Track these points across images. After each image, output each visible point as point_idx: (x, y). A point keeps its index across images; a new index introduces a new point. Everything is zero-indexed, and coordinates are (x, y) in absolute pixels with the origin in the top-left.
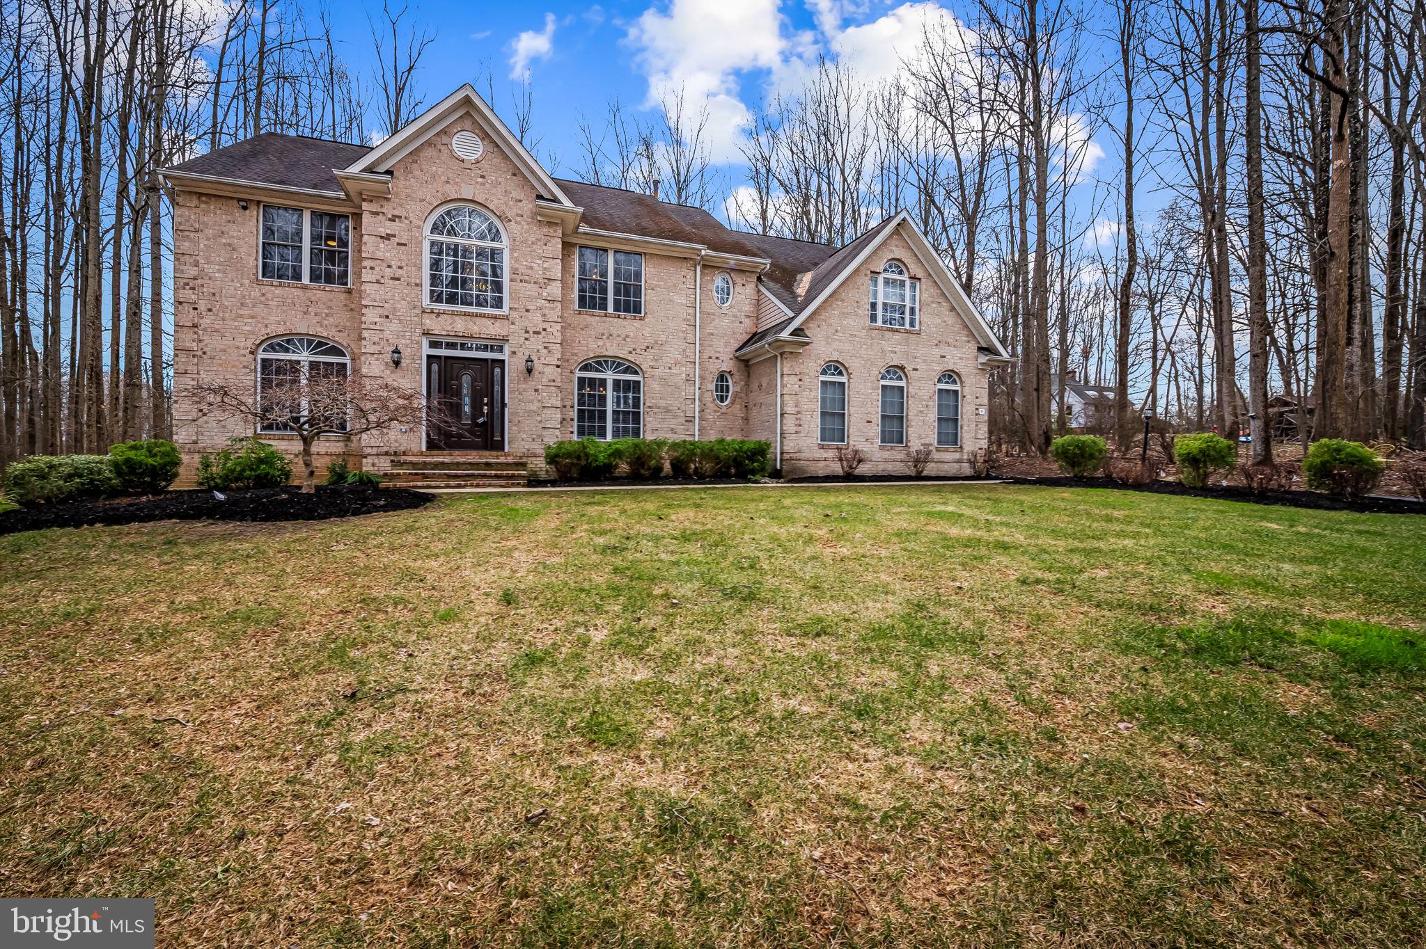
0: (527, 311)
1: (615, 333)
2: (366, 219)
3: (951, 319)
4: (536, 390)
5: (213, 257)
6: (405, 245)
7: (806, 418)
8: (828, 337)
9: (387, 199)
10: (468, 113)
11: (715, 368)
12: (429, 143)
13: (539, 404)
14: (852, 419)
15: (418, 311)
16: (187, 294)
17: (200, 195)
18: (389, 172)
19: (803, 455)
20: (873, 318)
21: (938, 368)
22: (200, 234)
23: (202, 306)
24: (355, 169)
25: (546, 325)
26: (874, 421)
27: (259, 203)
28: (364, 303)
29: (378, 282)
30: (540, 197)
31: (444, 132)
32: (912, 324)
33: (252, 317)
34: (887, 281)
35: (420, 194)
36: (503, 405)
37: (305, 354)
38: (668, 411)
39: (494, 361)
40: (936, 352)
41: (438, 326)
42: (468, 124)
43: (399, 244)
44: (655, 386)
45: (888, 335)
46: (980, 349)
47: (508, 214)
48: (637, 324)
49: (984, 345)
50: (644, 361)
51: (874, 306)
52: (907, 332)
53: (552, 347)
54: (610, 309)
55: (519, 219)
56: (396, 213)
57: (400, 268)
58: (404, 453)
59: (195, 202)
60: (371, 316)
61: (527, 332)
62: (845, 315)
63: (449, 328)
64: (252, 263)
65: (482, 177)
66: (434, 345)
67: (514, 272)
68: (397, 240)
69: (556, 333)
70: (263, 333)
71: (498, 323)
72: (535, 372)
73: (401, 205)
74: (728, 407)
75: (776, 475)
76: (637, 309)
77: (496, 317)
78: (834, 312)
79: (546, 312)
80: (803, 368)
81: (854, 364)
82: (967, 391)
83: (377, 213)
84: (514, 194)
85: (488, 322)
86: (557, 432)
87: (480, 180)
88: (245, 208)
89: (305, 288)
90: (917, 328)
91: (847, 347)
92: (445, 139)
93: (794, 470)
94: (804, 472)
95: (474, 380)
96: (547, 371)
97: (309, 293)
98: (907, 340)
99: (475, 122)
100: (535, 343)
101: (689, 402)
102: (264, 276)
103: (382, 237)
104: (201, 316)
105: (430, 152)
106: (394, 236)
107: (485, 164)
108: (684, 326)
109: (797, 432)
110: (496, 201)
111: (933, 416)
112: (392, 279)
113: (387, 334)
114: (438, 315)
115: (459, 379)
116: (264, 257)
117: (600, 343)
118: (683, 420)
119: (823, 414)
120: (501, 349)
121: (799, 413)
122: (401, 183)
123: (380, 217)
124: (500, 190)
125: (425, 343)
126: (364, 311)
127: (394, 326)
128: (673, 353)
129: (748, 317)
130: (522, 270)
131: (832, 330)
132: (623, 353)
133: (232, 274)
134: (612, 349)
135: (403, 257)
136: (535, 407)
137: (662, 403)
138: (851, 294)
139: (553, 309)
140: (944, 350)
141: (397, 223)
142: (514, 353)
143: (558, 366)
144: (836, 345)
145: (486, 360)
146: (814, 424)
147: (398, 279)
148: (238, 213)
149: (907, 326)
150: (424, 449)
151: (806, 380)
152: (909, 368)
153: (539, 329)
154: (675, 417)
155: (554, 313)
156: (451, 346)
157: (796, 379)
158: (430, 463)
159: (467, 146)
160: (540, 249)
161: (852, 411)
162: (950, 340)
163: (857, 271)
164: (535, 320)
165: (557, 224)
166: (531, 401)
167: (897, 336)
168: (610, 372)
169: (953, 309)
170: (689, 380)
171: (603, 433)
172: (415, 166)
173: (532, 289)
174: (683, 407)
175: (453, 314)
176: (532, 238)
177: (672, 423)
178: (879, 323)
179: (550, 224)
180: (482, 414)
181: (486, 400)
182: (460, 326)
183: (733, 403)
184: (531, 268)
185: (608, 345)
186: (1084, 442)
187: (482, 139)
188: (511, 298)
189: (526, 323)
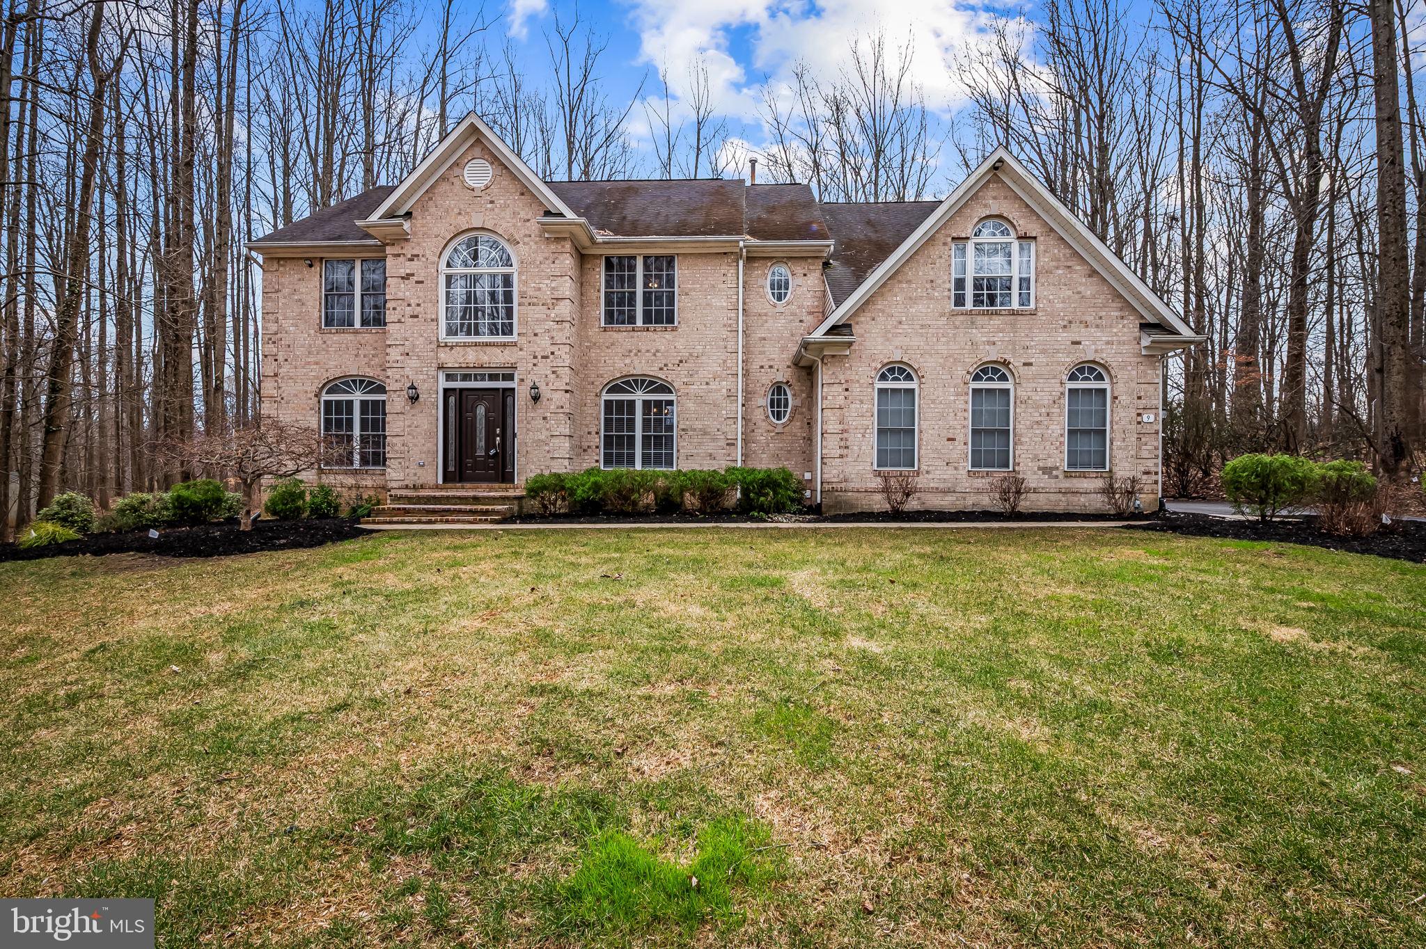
0: (536, 335)
1: (644, 348)
2: (389, 262)
3: (1089, 288)
4: (544, 418)
5: (289, 314)
6: (422, 282)
7: (854, 439)
8: (887, 332)
9: (407, 240)
10: (478, 141)
11: (766, 379)
12: (443, 178)
13: (548, 434)
14: (925, 437)
15: (434, 346)
16: (272, 349)
17: (279, 259)
18: (408, 215)
19: (851, 485)
20: (960, 301)
21: (1068, 360)
22: (279, 294)
23: (281, 358)
24: (374, 217)
25: (554, 348)
26: (960, 438)
27: (322, 259)
28: (388, 342)
29: (399, 322)
30: (548, 213)
31: (456, 164)
32: (1024, 300)
33: (317, 363)
34: (979, 248)
35: (435, 231)
36: (514, 435)
37: (358, 393)
38: (705, 433)
39: (505, 390)
40: (1065, 337)
41: (451, 359)
42: (477, 151)
43: (417, 282)
44: (691, 405)
45: (980, 320)
46: (1145, 326)
47: (517, 237)
48: (668, 335)
49: (1151, 319)
50: (676, 378)
51: (960, 284)
52: (1013, 313)
53: (560, 371)
54: (639, 322)
55: (526, 239)
56: (415, 252)
57: (418, 305)
58: (422, 487)
59: (275, 266)
60: (394, 354)
61: (535, 357)
62: (913, 300)
63: (461, 360)
64: (317, 314)
65: (492, 202)
66: (449, 377)
67: (523, 295)
68: (415, 278)
69: (564, 356)
70: (325, 376)
71: (507, 351)
72: (543, 399)
73: (419, 244)
74: (785, 426)
75: (816, 512)
76: (671, 320)
77: (504, 345)
78: (896, 298)
79: (554, 334)
80: (850, 375)
81: (927, 364)
82: (1120, 388)
83: (399, 255)
84: (523, 215)
85: (497, 351)
86: (566, 462)
87: (489, 206)
88: (311, 266)
89: (356, 332)
90: (1032, 306)
91: (917, 341)
92: (457, 171)
93: (838, 504)
94: (852, 506)
95: (487, 411)
96: (555, 398)
97: (359, 337)
98: (1013, 325)
99: (485, 148)
100: (544, 368)
101: (730, 422)
102: (326, 325)
103: (403, 278)
104: (280, 366)
105: (444, 187)
106: (413, 275)
107: (495, 189)
108: (725, 333)
109: (841, 456)
110: (505, 225)
111: (1059, 426)
112: (412, 317)
113: (408, 371)
114: (452, 347)
115: (474, 410)
116: (326, 308)
117: (628, 361)
118: (722, 443)
119: (881, 432)
120: (510, 377)
121: (844, 431)
122: (419, 220)
123: (401, 259)
124: (508, 212)
125: (442, 377)
126: (388, 350)
127: (413, 363)
128: (711, 365)
129: (810, 313)
130: (531, 292)
131: (893, 321)
132: (652, 370)
133: (302, 327)
134: (641, 367)
135: (421, 294)
136: (543, 436)
137: (698, 425)
138: (922, 272)
139: (561, 330)
140: (1076, 333)
141: (416, 262)
142: (522, 380)
143: (567, 391)
144: (898, 341)
145: (497, 389)
146: (867, 446)
147: (417, 317)
148: (305, 270)
149: (1015, 305)
150: (440, 481)
151: (855, 389)
152: (1016, 363)
153: (547, 353)
154: (714, 440)
155: (565, 333)
156: (466, 377)
157: (840, 389)
158: (423, 497)
159: (477, 174)
160: (549, 269)
161: (925, 425)
162: (1089, 319)
163: (930, 241)
164: (544, 344)
165: (564, 239)
166: (539, 430)
167: (997, 321)
168: (639, 393)
169: (1093, 273)
170: (731, 396)
171: (631, 461)
172: (431, 203)
173: (540, 311)
174: (724, 428)
175: (465, 345)
176: (540, 258)
177: (710, 447)
178: (969, 304)
179: (558, 240)
180: (494, 447)
181: (498, 431)
182: (472, 357)
183: (790, 420)
184: (539, 289)
185: (636, 362)
186: (1265, 465)
187: (492, 163)
188: (520, 324)
189: (535, 348)
